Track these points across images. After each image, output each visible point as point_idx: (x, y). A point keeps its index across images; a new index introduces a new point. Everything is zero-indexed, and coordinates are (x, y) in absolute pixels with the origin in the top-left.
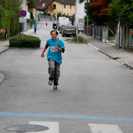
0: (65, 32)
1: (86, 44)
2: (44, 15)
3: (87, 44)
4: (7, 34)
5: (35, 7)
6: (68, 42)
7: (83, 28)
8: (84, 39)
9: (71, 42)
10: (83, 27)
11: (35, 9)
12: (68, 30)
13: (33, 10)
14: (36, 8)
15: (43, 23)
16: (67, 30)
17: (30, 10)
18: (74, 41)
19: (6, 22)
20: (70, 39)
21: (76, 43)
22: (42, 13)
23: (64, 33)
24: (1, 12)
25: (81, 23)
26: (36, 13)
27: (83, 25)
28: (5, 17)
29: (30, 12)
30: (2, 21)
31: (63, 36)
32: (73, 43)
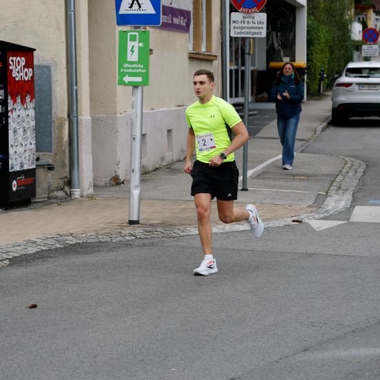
4: (322, 83)
5: (373, 7)
11: (374, 12)
13: (368, 16)
14: (377, 10)
17: (361, 17)
19: (322, 54)
24: (313, 34)
26: (376, 23)
28: (319, 44)
29: (361, 19)
30: (316, 53)
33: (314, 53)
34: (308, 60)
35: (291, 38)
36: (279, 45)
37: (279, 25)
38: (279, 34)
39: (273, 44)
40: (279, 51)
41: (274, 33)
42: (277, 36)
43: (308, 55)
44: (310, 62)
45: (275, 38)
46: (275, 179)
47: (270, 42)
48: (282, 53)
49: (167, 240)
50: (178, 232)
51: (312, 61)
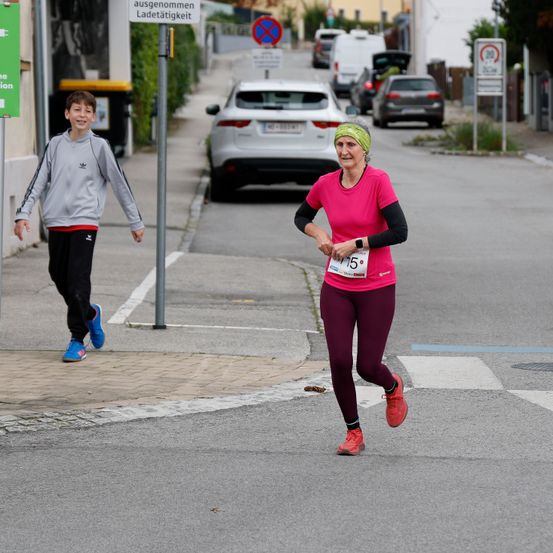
0: (391, 105)
1: (517, 156)
2: (238, 23)
3: (522, 157)
6: (434, 153)
7: (497, 86)
8: (504, 135)
9: (447, 152)
10: (502, 80)
12: (404, 94)
15: (238, 61)
16: (397, 97)
18: (461, 146)
20: (431, 139)
21: (472, 155)
22: (228, 9)
23: (384, 108)
25: (489, 65)
27: (499, 71)
31: (380, 124)
32: (457, 154)
33: (144, 63)
34: (134, 76)
35: (100, 34)
36: (77, 47)
37: (75, 9)
38: (77, 26)
39: (64, 45)
40: (77, 59)
41: (67, 24)
42: (72, 30)
43: (133, 66)
44: (137, 81)
45: (68, 33)
46: (199, 305)
47: (59, 41)
48: (83, 63)
49: (75, 434)
50: (88, 416)
51: (141, 78)
